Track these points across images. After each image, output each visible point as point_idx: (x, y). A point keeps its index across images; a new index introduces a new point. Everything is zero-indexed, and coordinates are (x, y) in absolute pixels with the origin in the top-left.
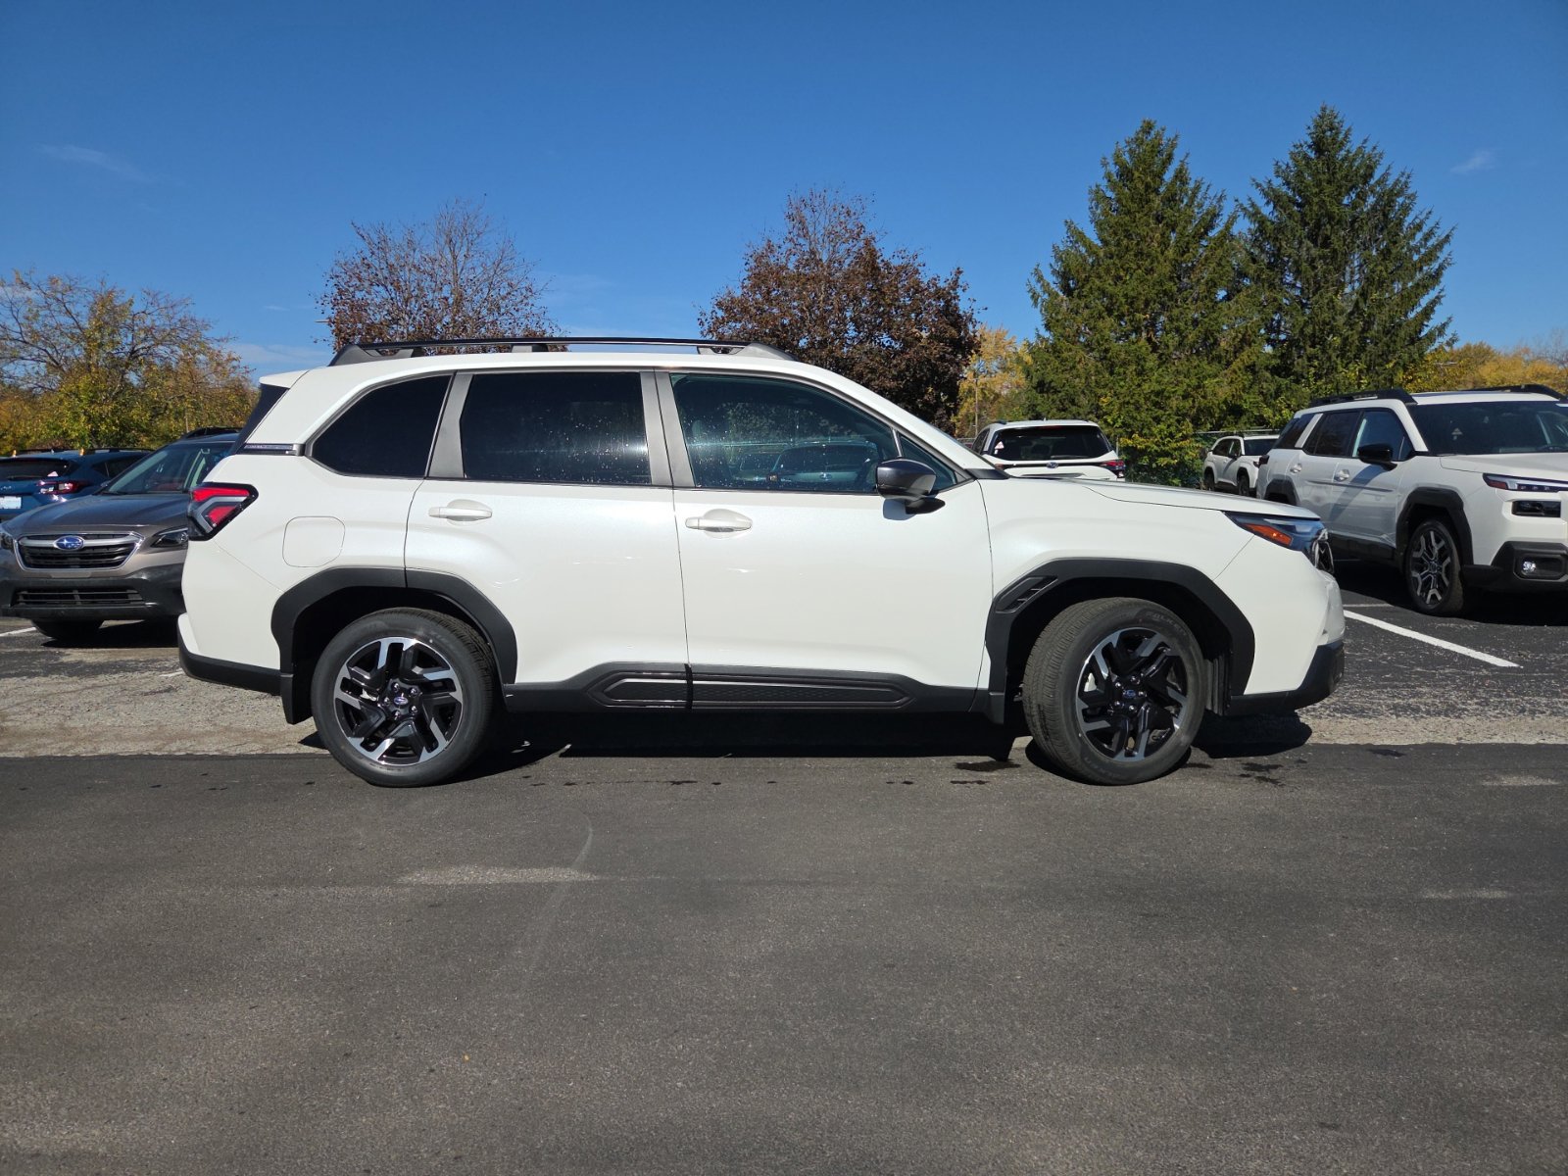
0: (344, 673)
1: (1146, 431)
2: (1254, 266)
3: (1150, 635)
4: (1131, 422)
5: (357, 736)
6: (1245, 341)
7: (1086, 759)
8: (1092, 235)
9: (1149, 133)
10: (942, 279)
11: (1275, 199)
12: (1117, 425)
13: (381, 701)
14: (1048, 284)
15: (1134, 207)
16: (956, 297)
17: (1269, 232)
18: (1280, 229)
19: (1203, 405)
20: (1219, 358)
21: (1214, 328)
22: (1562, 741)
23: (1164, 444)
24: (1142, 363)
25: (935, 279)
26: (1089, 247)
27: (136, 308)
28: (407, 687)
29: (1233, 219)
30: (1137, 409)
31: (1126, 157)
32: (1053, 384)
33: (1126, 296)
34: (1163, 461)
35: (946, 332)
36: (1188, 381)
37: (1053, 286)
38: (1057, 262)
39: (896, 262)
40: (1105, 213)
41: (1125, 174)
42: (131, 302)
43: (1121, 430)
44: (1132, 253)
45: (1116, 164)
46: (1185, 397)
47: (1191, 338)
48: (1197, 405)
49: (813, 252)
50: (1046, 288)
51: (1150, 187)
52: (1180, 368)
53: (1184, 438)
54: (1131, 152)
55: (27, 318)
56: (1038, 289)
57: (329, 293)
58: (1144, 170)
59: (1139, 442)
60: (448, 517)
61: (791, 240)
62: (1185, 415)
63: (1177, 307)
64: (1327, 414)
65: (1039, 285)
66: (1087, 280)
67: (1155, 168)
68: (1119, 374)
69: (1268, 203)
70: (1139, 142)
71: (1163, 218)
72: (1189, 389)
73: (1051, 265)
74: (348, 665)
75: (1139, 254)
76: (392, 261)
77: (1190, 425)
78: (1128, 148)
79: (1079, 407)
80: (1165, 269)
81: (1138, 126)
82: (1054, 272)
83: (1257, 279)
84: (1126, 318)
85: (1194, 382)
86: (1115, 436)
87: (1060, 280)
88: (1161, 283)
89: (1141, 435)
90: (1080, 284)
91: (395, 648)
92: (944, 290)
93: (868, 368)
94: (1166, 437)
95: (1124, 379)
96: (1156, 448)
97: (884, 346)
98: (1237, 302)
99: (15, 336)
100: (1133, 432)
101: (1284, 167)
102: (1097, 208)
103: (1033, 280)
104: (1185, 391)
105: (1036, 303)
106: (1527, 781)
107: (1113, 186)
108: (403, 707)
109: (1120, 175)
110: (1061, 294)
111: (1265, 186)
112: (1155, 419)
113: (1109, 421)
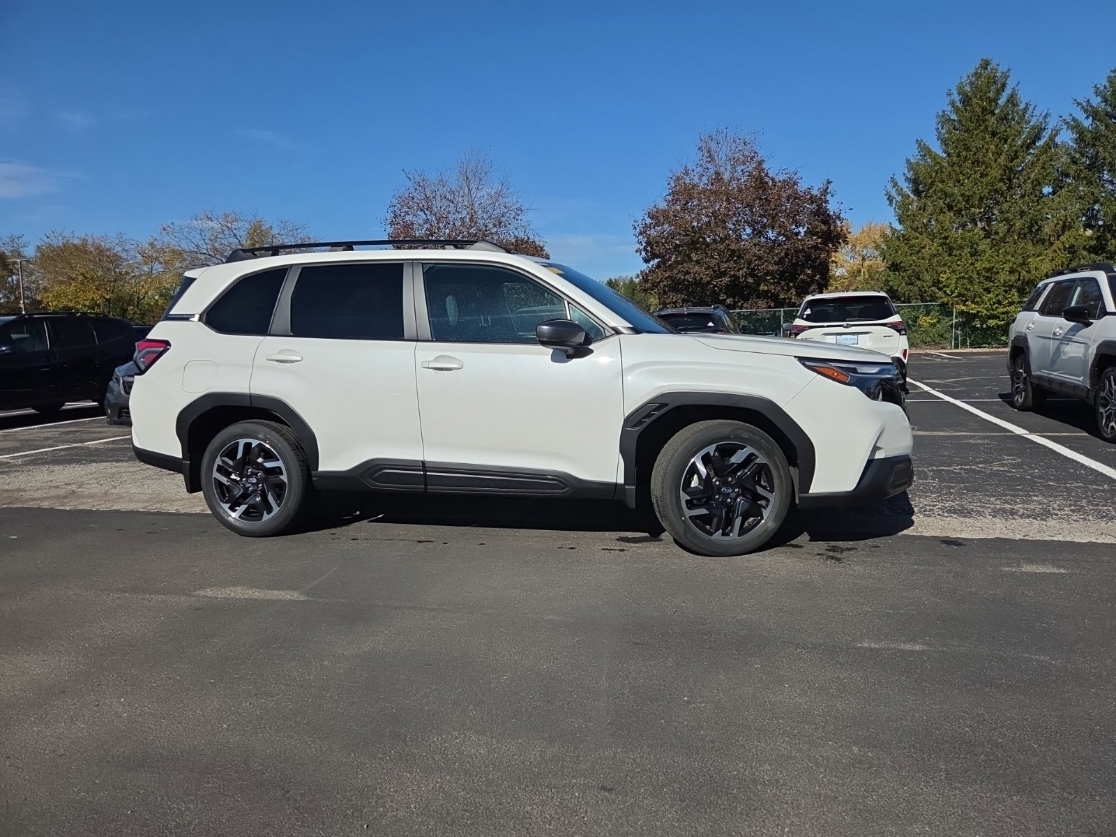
0: (218, 461)
1: (977, 299)
2: (1074, 167)
3: (743, 447)
4: (966, 292)
5: (226, 502)
6: (1066, 227)
7: (688, 536)
8: (937, 149)
9: (987, 68)
10: (816, 188)
11: (1093, 113)
12: (954, 295)
13: (241, 480)
14: (902, 189)
15: (971, 126)
16: (826, 202)
17: (1087, 139)
18: (1097, 137)
19: (1027, 278)
20: (1042, 241)
21: (1038, 217)
22: (1113, 541)
23: (993, 310)
24: (975, 246)
25: (809, 189)
26: (935, 157)
27: (274, 232)
28: (256, 471)
29: (1056, 132)
30: (971, 282)
31: (968, 88)
32: (902, 265)
33: (963, 195)
34: (992, 323)
35: (817, 228)
36: (1013, 259)
37: (905, 189)
38: (909, 171)
39: (781, 177)
40: (949, 132)
41: (966, 100)
42: (271, 228)
43: (956, 299)
44: (970, 161)
45: (959, 94)
46: (1012, 272)
47: (1018, 225)
48: (1021, 278)
49: (717, 173)
50: (900, 191)
51: (987, 110)
52: (1008, 250)
53: (1011, 304)
54: (971, 84)
55: (211, 240)
56: (893, 193)
57: (389, 217)
58: (980, 97)
59: (972, 308)
60: (277, 361)
61: (701, 166)
62: (1011, 287)
63: (1006, 201)
64: (1057, 283)
65: (894, 189)
66: (932, 184)
67: (991, 95)
68: (956, 256)
69: (1087, 117)
70: (978, 75)
71: (997, 133)
72: (1015, 266)
73: (904, 174)
74: (220, 456)
75: (976, 162)
76: (429, 194)
77: (1016, 294)
78: (968, 81)
79: (923, 281)
80: (995, 173)
81: (978, 63)
82: (907, 179)
83: (1077, 178)
84: (963, 212)
85: (1020, 260)
86: (952, 304)
87: (911, 185)
88: (992, 184)
89: (973, 302)
90: (927, 188)
91: (248, 445)
92: (817, 196)
93: (756, 256)
94: (994, 303)
95: (960, 260)
96: (985, 312)
97: (771, 240)
98: (1059, 196)
99: (205, 251)
100: (967, 300)
101: (1102, 88)
102: (942, 128)
103: (890, 185)
104: (1011, 267)
105: (891, 204)
106: (1041, 569)
107: (956, 110)
108: (253, 484)
109: (963, 103)
110: (912, 195)
111: (1084, 104)
112: (985, 290)
113: (948, 292)
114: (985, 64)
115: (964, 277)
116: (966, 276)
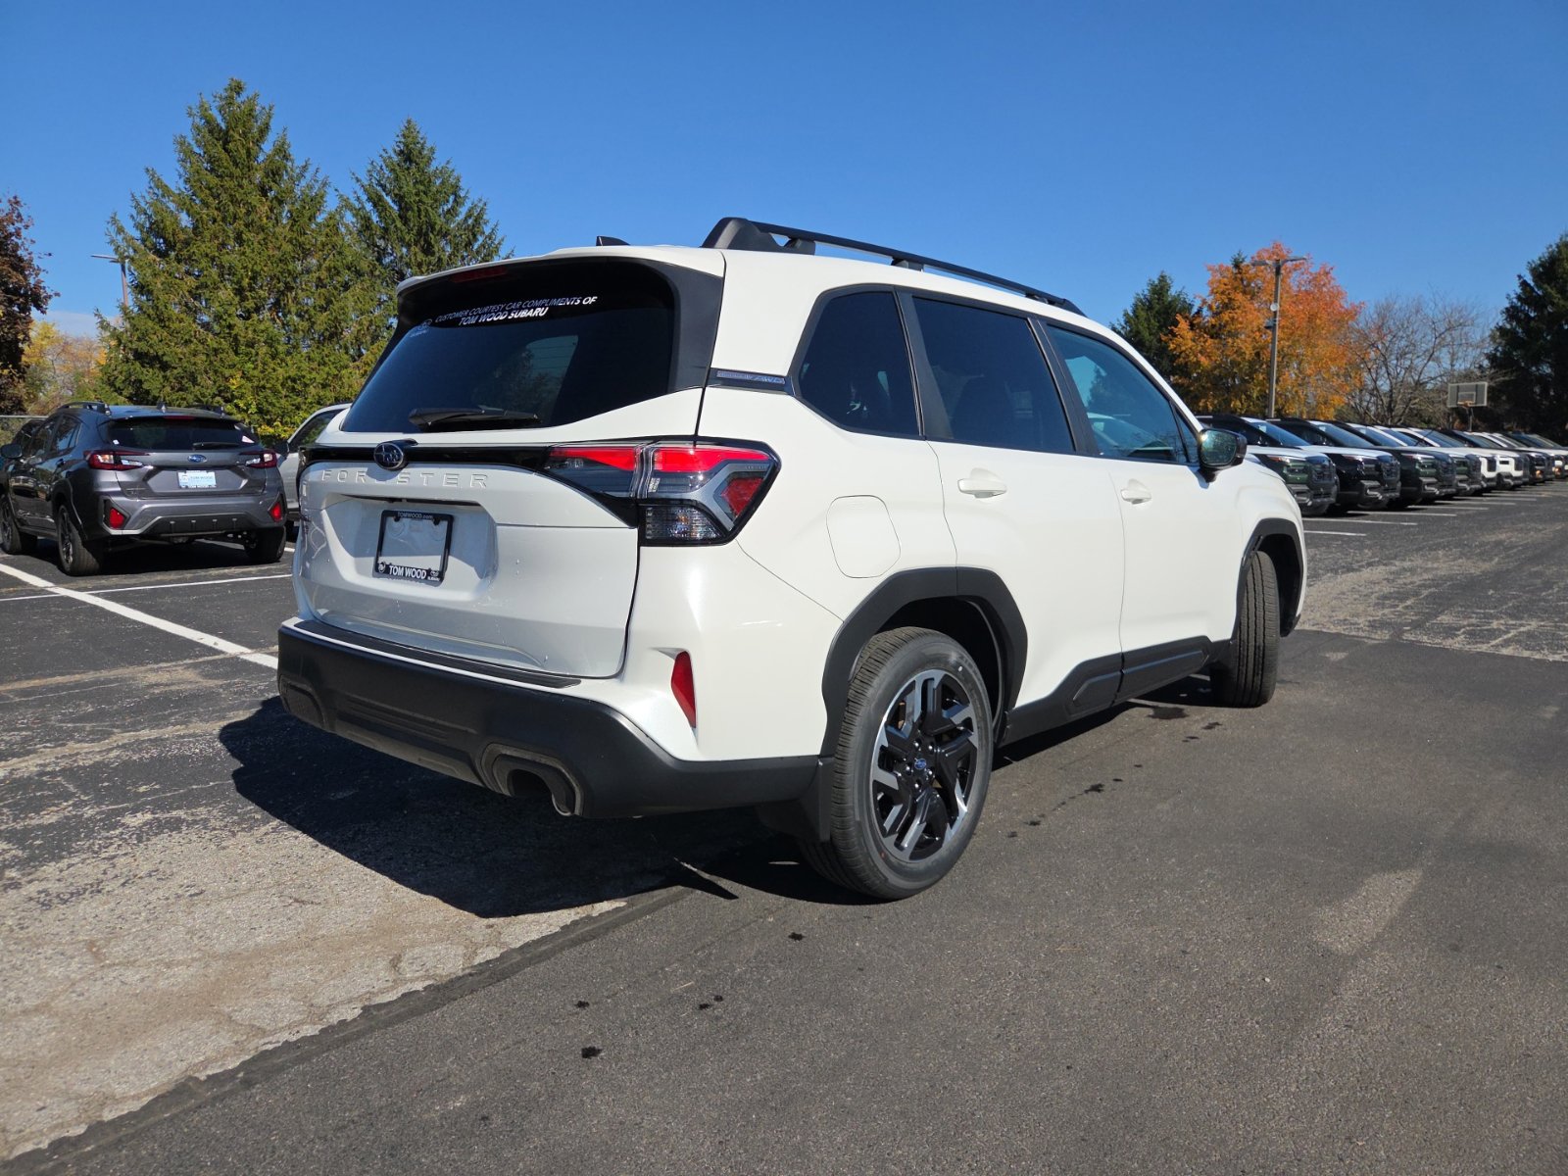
9: (239, 94)
12: (252, 411)
14: (132, 238)
20: (346, 349)
31: (215, 113)
33: (246, 269)
35: (10, 277)
37: (138, 242)
38: (139, 214)
40: (194, 170)
41: (217, 132)
45: (203, 118)
50: (130, 243)
52: (312, 355)
54: (220, 109)
56: (120, 242)
60: (974, 493)
65: (120, 237)
68: (247, 355)
69: (368, 200)
70: (228, 100)
73: (132, 216)
78: (216, 104)
82: (137, 226)
87: (146, 237)
90: (178, 246)
95: (254, 361)
102: (184, 163)
103: (111, 230)
107: (201, 141)
109: (210, 132)
110: (150, 252)
112: (295, 406)
113: (241, 405)
114: (238, 88)
115: (264, 387)
116: (268, 385)
